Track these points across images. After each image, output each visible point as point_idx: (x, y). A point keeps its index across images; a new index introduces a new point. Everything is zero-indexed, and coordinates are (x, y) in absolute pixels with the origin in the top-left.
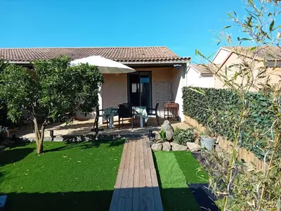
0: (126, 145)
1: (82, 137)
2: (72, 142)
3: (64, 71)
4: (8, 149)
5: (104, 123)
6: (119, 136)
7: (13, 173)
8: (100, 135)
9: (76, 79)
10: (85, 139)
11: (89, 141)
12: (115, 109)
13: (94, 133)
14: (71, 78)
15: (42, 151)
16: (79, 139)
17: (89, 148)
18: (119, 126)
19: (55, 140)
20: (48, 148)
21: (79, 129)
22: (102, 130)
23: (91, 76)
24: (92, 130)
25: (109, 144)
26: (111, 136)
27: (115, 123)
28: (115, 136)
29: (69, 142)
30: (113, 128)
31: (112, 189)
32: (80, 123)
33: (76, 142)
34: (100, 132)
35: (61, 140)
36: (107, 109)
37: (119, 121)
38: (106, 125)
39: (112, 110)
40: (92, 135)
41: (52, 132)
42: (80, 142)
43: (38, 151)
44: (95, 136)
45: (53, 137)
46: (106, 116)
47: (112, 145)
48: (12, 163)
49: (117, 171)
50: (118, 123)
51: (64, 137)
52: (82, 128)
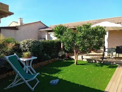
0: (117, 69)
1: (95, 61)
2: (90, 62)
3: (87, 30)
4: (65, 61)
5: (108, 55)
6: (115, 63)
7: (64, 71)
8: (104, 61)
9: (92, 33)
10: (96, 62)
11: (99, 63)
12: (114, 49)
13: (101, 60)
14: (90, 33)
15: (77, 64)
16: (94, 61)
17: (97, 66)
18: (116, 58)
19: (83, 60)
20: (79, 63)
21: (95, 57)
22: (106, 59)
23: (99, 31)
24: (101, 58)
25: (108, 67)
26: (110, 62)
27: (114, 56)
28: (112, 63)
29: (89, 62)
30: (112, 58)
31: (103, 90)
32: (96, 54)
33: (92, 63)
34: (104, 60)
35: (86, 60)
36: (109, 48)
37: (116, 55)
38: (109, 56)
39: (112, 49)
40: (100, 61)
41: (82, 56)
42: (94, 63)
43: (75, 63)
44: (101, 61)
45: (83, 59)
46: (109, 52)
47: (110, 67)
48: (65, 67)
49: (109, 81)
50: (115, 56)
51: (87, 59)
52: (96, 57)
